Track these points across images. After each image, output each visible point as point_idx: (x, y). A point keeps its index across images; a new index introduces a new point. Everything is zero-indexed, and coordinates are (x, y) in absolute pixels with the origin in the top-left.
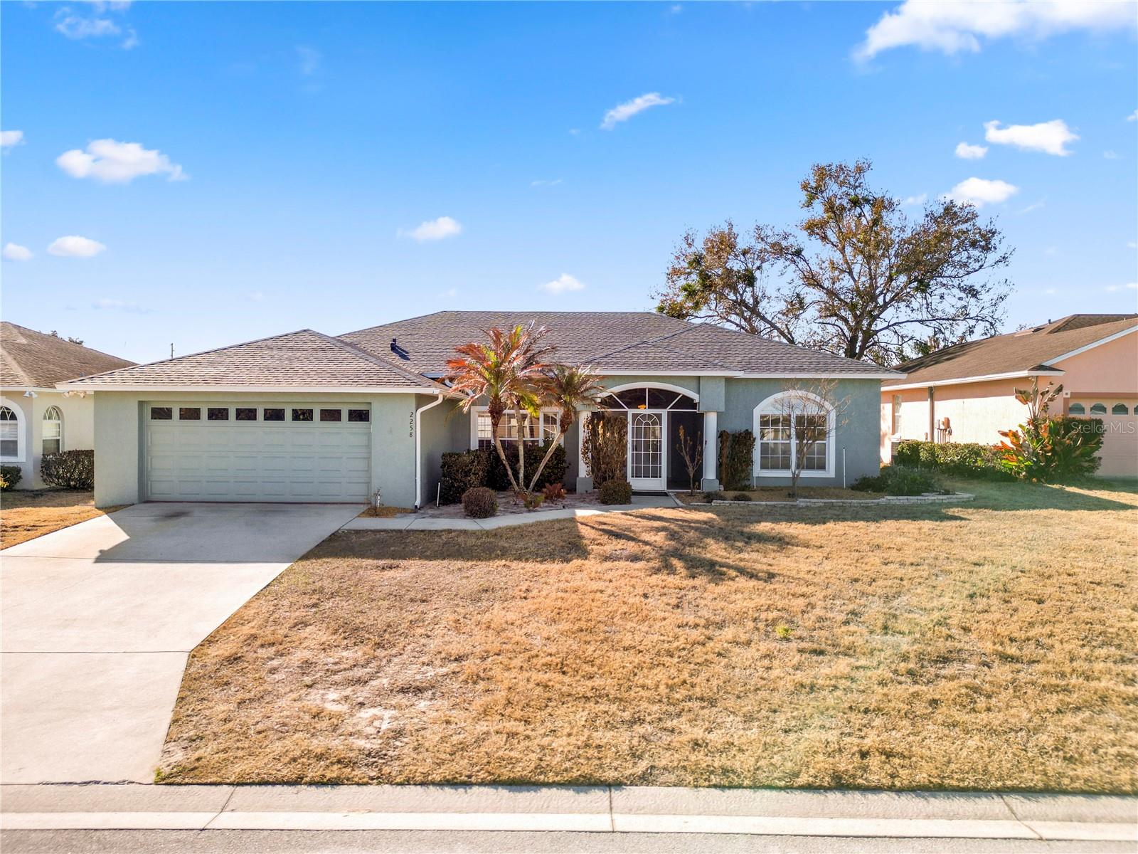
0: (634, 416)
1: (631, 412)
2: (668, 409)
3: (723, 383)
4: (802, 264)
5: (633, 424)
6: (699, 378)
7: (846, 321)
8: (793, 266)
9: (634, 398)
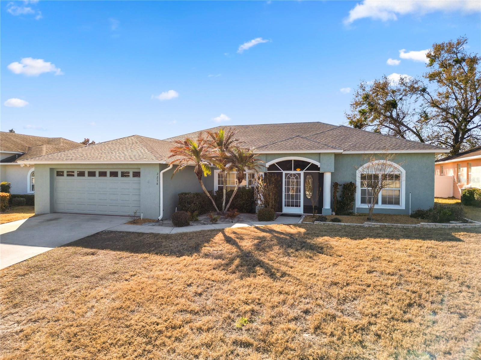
0: (286, 174)
1: (284, 172)
2: (304, 171)
3: (333, 156)
4: (426, 96)
5: (285, 179)
6: (320, 154)
7: (453, 124)
8: (422, 97)
9: (286, 165)
